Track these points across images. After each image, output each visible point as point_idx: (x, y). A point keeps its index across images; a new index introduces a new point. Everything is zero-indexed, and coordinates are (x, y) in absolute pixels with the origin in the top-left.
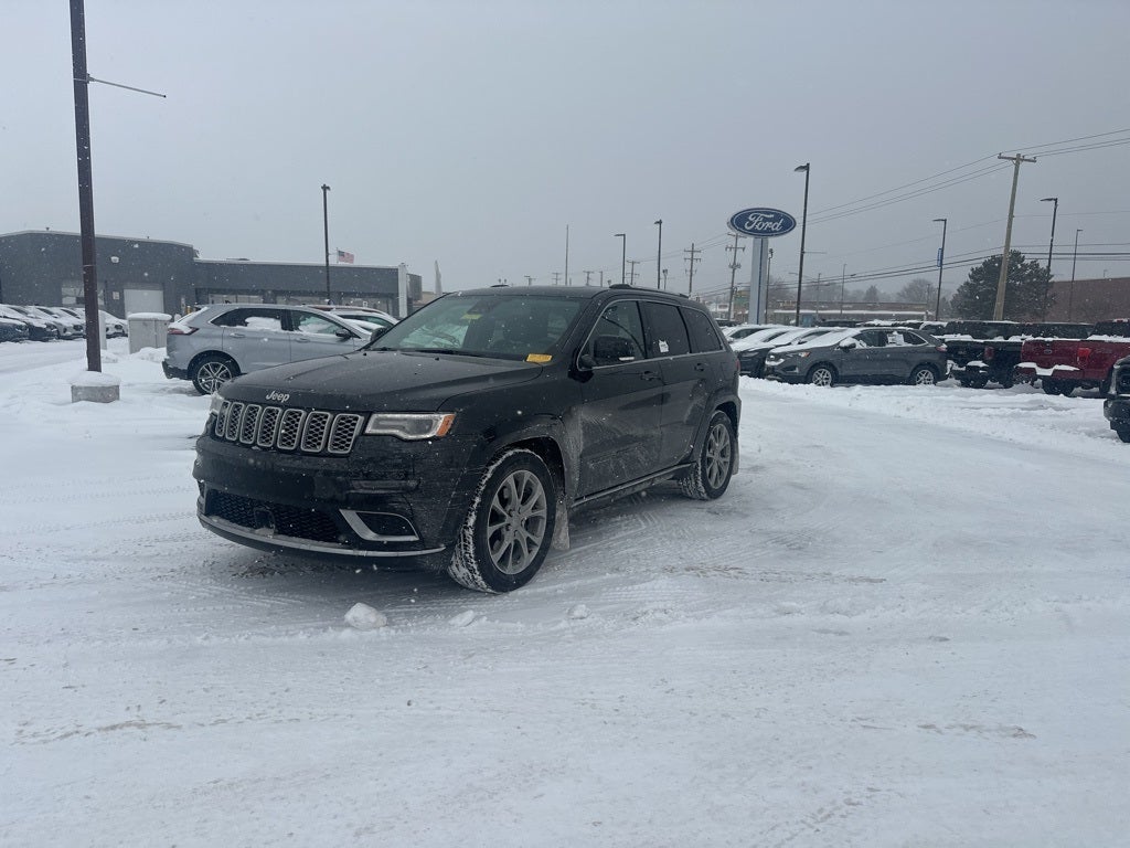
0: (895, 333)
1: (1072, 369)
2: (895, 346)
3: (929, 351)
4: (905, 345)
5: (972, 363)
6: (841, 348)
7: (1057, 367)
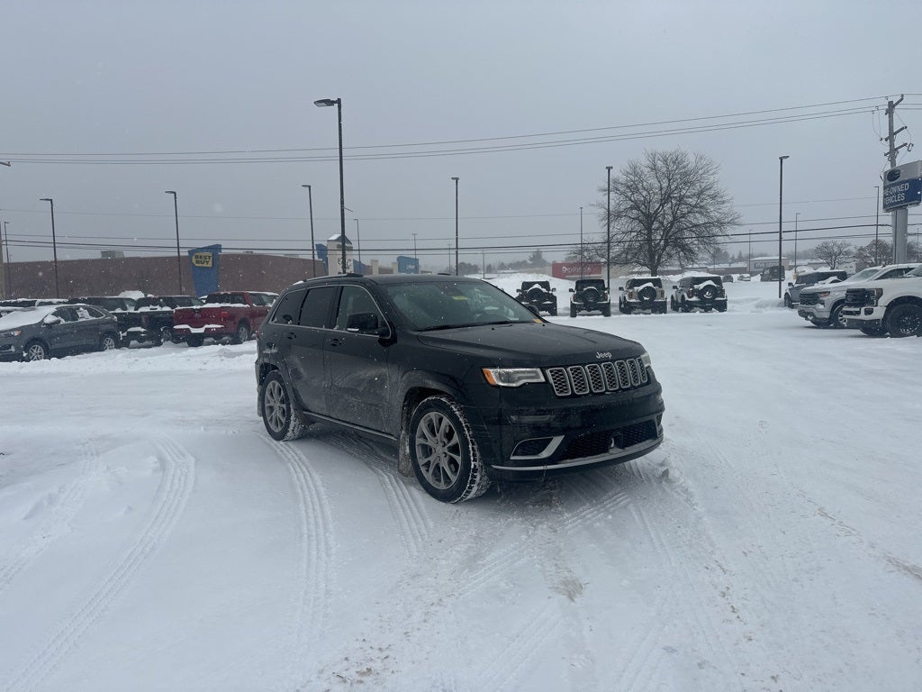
0: (81, 309)
1: (219, 326)
2: (84, 320)
3: (108, 323)
4: (91, 318)
5: (130, 330)
6: (46, 324)
7: (207, 326)
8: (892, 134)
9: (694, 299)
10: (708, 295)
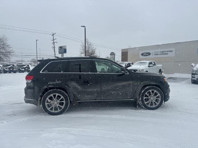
8: (54, 40)
9: (23, 70)
10: (26, 69)
